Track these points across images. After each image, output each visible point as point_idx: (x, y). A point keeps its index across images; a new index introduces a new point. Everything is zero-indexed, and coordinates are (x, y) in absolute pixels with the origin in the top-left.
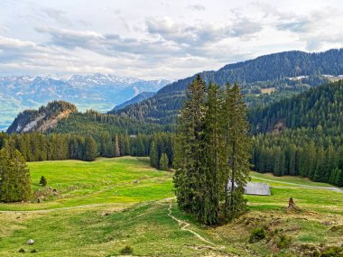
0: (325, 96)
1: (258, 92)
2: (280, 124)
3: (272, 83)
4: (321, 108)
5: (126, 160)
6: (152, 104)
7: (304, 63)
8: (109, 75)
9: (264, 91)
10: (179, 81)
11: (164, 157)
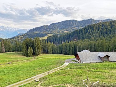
0: (91, 29)
1: (63, 32)
2: (76, 39)
3: (67, 29)
4: (90, 32)
5: (8, 53)
6: (25, 36)
7: (76, 23)
8: (7, 27)
9: (65, 32)
10: (35, 28)
11: (31, 49)
